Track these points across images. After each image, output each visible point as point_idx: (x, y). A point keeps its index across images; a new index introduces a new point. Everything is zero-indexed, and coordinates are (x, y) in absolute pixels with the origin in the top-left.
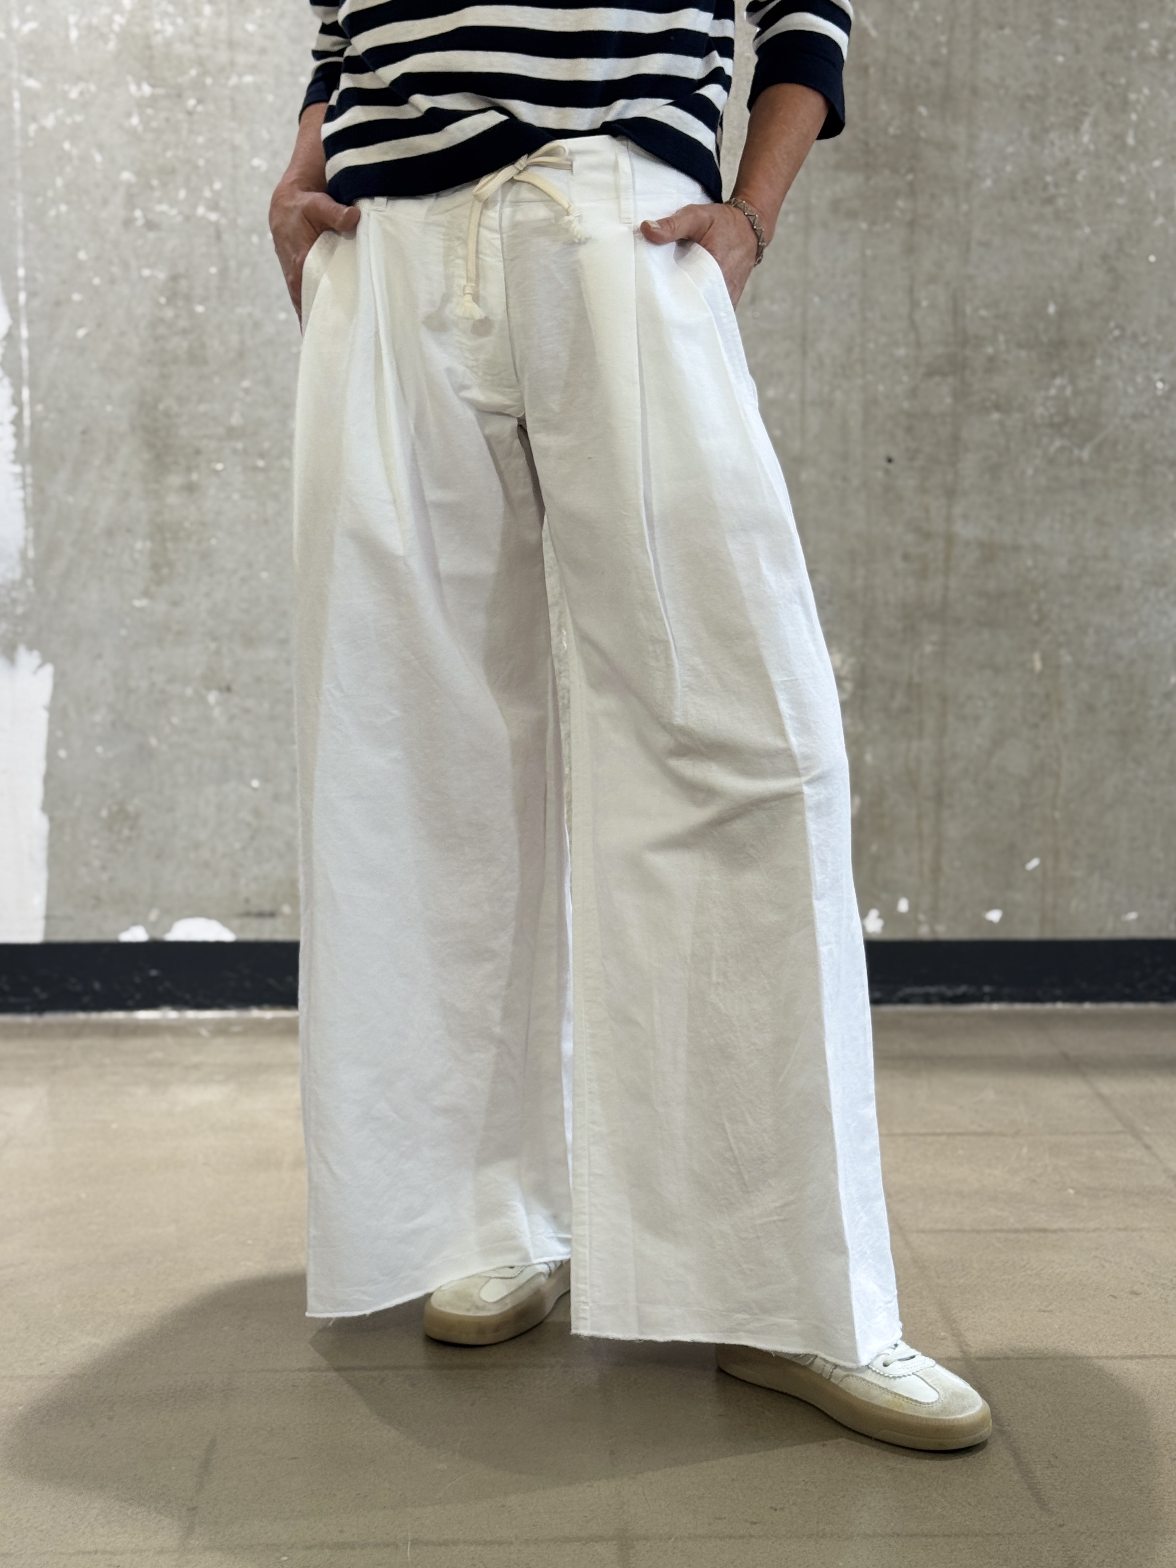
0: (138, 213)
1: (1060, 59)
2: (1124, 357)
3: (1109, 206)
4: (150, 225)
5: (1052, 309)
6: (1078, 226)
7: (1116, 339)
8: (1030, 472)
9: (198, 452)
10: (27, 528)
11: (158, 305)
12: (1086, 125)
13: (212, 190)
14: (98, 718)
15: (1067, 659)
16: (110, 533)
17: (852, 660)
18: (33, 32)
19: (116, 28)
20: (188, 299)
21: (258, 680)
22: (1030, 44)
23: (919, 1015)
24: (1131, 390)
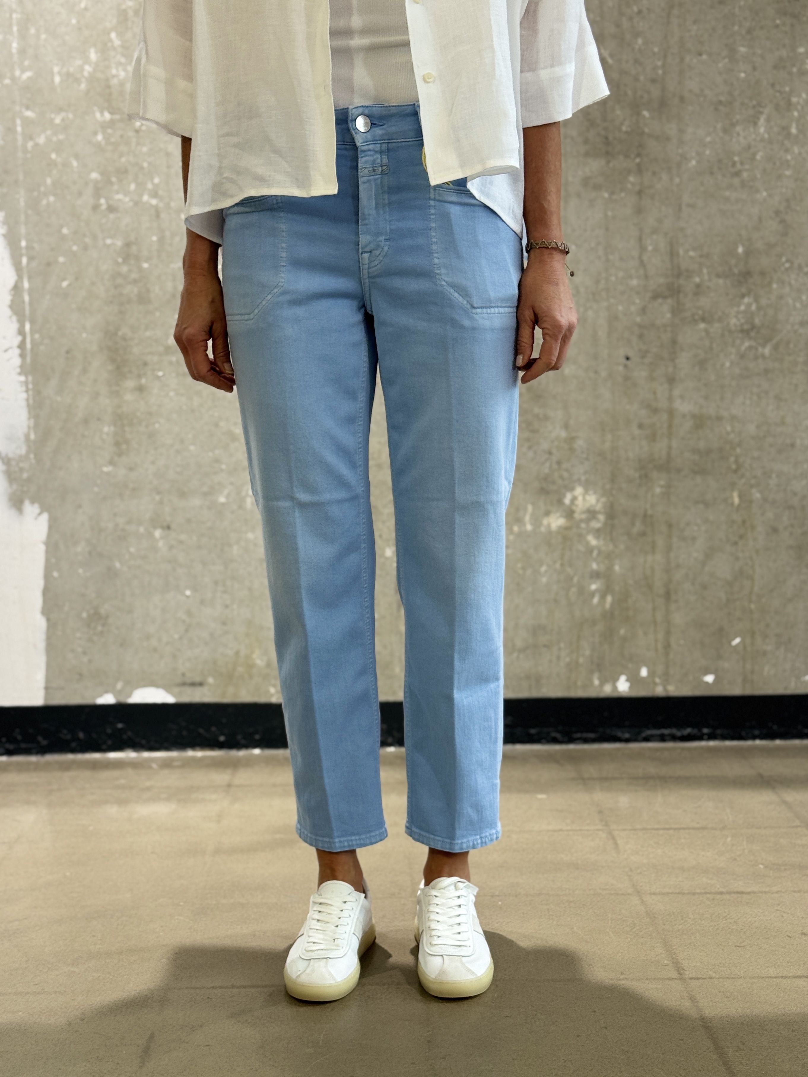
0: (103, 201)
1: (743, 75)
2: (793, 282)
3: (780, 177)
4: (111, 209)
5: (740, 250)
6: (758, 191)
7: (787, 270)
8: (728, 364)
9: (145, 364)
10: (29, 419)
11: (117, 263)
12: (762, 121)
13: (153, 184)
14: (79, 549)
15: (758, 495)
16: (86, 421)
17: (604, 499)
18: (29, 78)
19: (86, 74)
20: (138, 258)
21: (189, 521)
22: (720, 65)
23: (657, 750)
24: (798, 305)
